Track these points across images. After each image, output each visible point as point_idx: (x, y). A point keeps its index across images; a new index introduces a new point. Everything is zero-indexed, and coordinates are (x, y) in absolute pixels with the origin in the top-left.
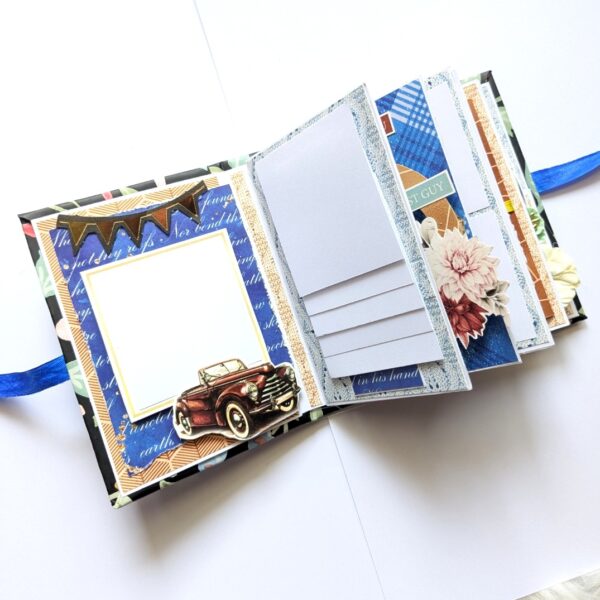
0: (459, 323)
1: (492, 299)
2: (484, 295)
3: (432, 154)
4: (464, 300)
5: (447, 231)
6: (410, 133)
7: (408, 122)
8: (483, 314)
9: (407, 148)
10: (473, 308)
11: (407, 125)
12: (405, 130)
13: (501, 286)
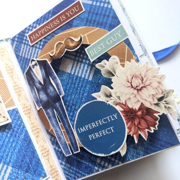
0: (139, 123)
1: (162, 104)
2: (156, 101)
3: (110, 19)
4: (142, 107)
5: (127, 63)
6: (94, 10)
7: (93, 3)
8: (156, 115)
9: (93, 19)
10: (149, 112)
11: (92, 5)
12: (91, 8)
13: (168, 93)
